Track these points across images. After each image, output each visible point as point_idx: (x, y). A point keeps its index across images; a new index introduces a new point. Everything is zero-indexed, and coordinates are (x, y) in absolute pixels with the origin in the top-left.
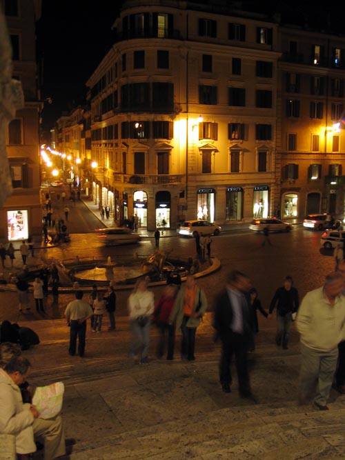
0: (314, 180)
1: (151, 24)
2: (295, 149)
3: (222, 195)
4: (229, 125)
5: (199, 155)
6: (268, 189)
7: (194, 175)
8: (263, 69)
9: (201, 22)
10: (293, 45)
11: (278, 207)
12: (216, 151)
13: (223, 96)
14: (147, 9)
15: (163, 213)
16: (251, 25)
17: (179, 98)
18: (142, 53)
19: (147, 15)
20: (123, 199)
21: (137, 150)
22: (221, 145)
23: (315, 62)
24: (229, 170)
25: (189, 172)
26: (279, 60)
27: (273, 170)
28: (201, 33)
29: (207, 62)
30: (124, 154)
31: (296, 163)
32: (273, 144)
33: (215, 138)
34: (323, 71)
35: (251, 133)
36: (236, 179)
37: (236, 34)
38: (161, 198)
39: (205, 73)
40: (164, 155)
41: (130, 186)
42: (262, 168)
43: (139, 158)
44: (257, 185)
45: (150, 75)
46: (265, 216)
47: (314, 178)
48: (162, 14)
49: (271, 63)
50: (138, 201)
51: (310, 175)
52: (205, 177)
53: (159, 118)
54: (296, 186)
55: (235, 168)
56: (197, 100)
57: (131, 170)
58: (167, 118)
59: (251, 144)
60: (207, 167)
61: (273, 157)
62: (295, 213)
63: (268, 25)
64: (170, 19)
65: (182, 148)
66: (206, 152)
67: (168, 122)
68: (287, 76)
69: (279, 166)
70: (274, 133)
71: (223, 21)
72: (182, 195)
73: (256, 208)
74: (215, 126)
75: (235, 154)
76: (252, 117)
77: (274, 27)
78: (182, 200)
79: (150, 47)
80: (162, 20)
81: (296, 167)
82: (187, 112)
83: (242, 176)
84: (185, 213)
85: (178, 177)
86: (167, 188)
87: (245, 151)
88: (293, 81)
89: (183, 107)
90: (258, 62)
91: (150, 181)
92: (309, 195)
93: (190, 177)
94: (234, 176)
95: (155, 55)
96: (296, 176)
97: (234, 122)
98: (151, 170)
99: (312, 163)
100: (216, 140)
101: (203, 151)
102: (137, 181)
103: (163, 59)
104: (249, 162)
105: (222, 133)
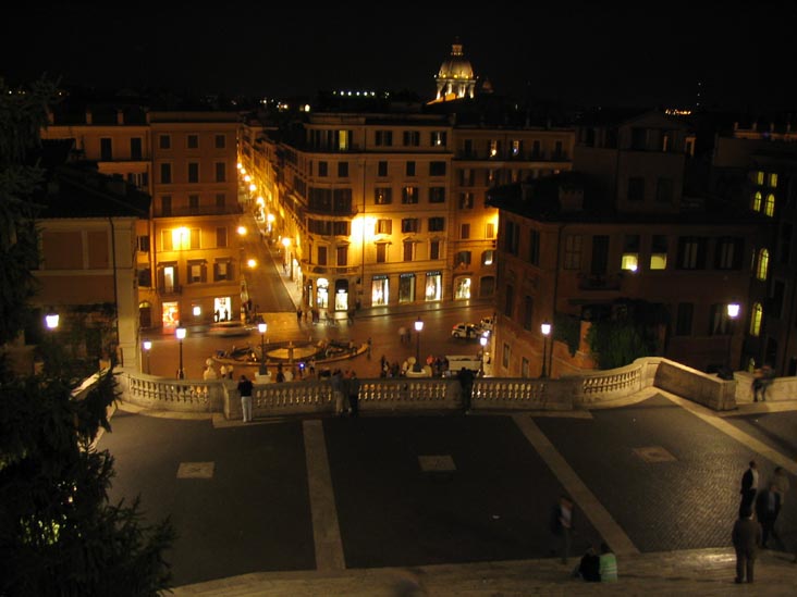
0: (488, 266)
1: (333, 139)
2: (468, 237)
3: (395, 280)
4: (403, 221)
5: (374, 249)
6: (440, 274)
7: (369, 265)
8: (437, 169)
9: (378, 134)
10: (468, 143)
11: (450, 290)
12: (390, 243)
13: (397, 196)
14: (330, 127)
15: (342, 298)
16: (425, 132)
17: (357, 201)
18: (326, 164)
19: (330, 132)
20: (309, 284)
21: (321, 245)
22: (395, 239)
23: (494, 152)
24: (402, 260)
25: (365, 262)
26: (452, 159)
27: (445, 257)
28: (378, 143)
29: (383, 168)
30: (310, 246)
31: (469, 250)
32: (446, 234)
33: (389, 232)
34: (499, 165)
35: (424, 225)
36: (408, 267)
37: (412, 140)
38: (339, 284)
39: (382, 178)
40: (343, 250)
41: (313, 275)
42: (434, 256)
43: (322, 251)
44: (429, 271)
45: (331, 182)
46: (438, 298)
47: (488, 262)
48: (343, 130)
49: (444, 163)
50: (321, 287)
51: (484, 260)
52: (380, 266)
53: (339, 219)
54: (469, 270)
55: (408, 257)
56: (373, 202)
57: (315, 260)
58: (346, 219)
59: (424, 235)
60: (381, 258)
61: (445, 245)
62: (468, 295)
63: (444, 129)
64: (350, 135)
65: (359, 247)
66: (381, 246)
67: (346, 222)
68: (461, 173)
69: (452, 254)
70: (447, 226)
71: (398, 132)
72: (359, 282)
73: (429, 291)
74: (389, 223)
75: (408, 245)
76: (424, 212)
77: (449, 130)
78: (359, 287)
79: (333, 160)
80: (343, 135)
81: (469, 254)
82: (364, 212)
83: (414, 264)
84: (361, 297)
85: (355, 269)
86: (345, 276)
87: (418, 242)
88: (467, 175)
89: (360, 209)
90: (431, 163)
91: (330, 271)
92: (483, 279)
93: (366, 267)
94: (407, 264)
95: (337, 167)
96: (469, 261)
97: (407, 217)
98: (332, 262)
99: (486, 249)
100: (390, 233)
101: (378, 244)
102: (319, 271)
103: (343, 169)
104: (421, 252)
105: (396, 227)
